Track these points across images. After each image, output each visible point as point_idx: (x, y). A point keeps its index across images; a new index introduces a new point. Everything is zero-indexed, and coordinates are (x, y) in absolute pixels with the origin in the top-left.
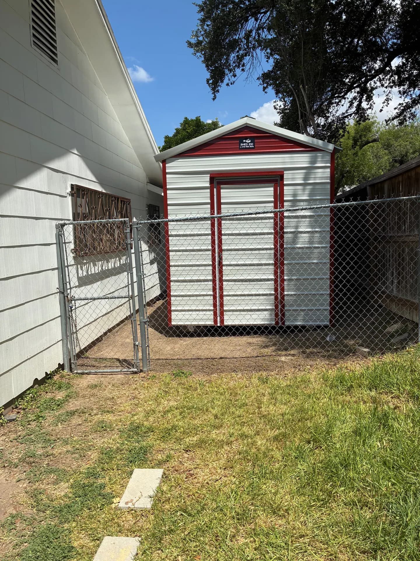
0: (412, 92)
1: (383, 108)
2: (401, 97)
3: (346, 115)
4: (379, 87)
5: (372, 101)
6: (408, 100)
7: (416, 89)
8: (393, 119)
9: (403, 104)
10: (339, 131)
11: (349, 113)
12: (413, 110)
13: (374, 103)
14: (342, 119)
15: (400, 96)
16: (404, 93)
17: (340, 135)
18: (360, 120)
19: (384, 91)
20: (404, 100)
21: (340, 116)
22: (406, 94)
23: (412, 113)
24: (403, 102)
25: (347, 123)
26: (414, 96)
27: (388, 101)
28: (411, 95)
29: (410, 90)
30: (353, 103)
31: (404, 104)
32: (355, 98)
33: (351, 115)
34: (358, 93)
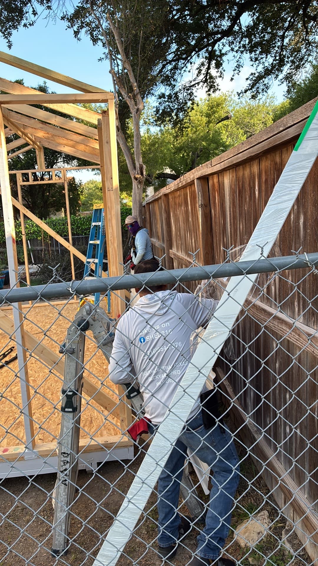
0: (264, 59)
1: (233, 76)
2: (252, 65)
3: (193, 83)
4: (229, 51)
5: (221, 68)
6: (260, 69)
7: (269, 56)
8: (246, 91)
9: (255, 74)
10: (186, 103)
11: (197, 82)
12: (266, 81)
13: (224, 71)
14: (188, 88)
15: (252, 63)
16: (256, 59)
17: (189, 108)
18: (209, 90)
19: (234, 56)
20: (256, 70)
21: (187, 85)
22: (257, 62)
23: (265, 84)
24: (256, 72)
25: (195, 94)
26: (266, 64)
27: (239, 68)
28: (263, 63)
29: (262, 56)
30: (201, 70)
31: (257, 75)
32: (203, 64)
33: (198, 83)
34: (206, 58)
